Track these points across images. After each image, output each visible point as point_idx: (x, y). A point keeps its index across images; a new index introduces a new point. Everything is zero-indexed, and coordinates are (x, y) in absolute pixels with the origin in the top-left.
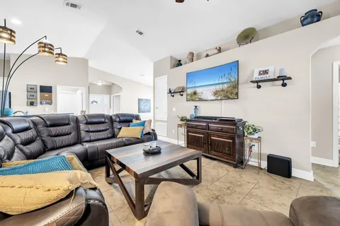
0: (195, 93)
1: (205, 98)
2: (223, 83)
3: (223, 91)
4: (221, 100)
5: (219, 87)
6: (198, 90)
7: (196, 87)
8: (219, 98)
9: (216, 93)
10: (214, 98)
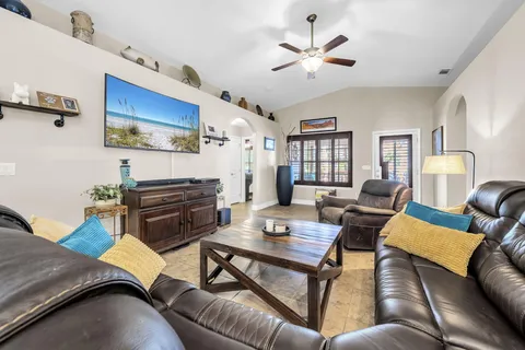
0: (134, 131)
1: (157, 146)
2: (184, 128)
3: (184, 139)
4: (182, 152)
5: (179, 133)
6: (143, 127)
7: (137, 119)
8: (179, 149)
9: (175, 141)
10: (172, 148)
